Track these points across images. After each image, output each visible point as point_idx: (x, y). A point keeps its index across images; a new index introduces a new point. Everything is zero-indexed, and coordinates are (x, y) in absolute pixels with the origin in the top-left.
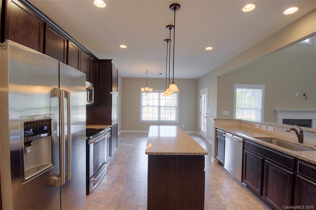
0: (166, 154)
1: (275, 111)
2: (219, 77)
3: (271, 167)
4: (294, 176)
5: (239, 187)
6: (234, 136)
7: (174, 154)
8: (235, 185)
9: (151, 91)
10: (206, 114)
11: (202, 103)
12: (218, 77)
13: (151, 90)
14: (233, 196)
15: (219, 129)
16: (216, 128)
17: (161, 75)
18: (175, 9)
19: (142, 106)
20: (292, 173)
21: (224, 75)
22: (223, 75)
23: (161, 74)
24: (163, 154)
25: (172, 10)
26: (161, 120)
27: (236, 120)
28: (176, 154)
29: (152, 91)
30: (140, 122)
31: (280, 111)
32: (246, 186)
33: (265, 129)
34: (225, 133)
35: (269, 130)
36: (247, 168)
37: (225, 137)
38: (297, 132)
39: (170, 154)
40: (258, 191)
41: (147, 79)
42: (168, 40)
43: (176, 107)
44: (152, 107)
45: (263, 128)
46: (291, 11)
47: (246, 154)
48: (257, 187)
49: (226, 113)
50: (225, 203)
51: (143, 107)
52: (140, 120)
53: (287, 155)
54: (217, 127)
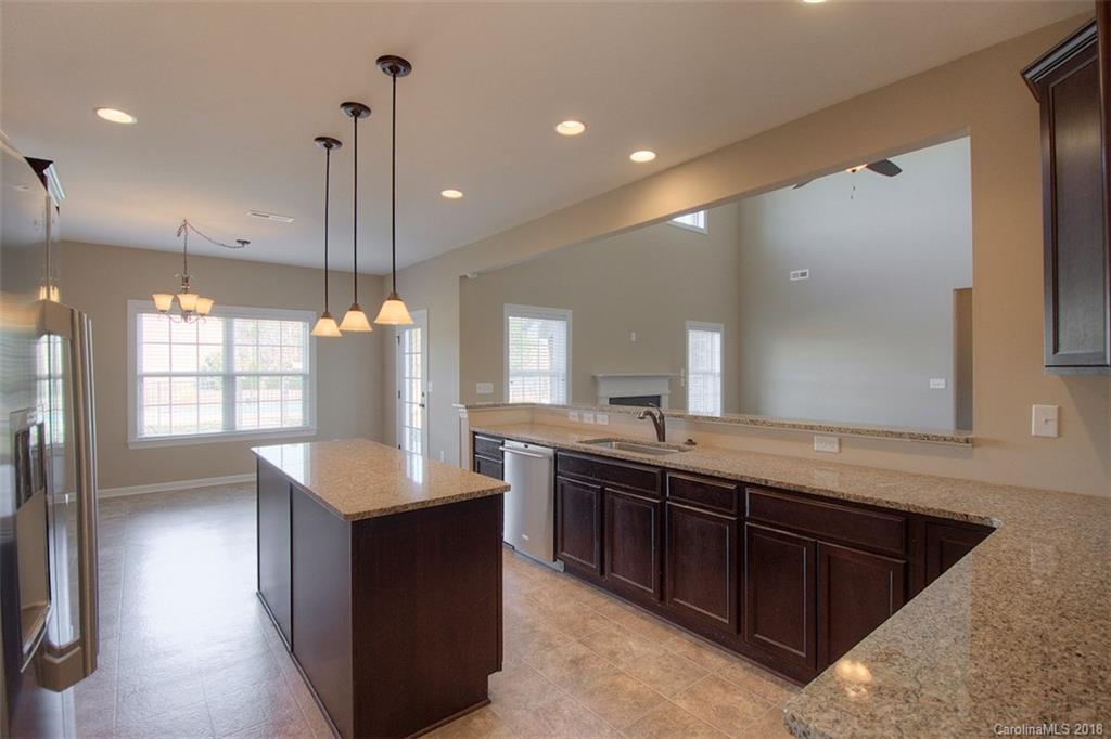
0: (410, 508)
1: (594, 377)
2: (463, 278)
3: (619, 501)
4: (662, 504)
5: (548, 576)
6: (531, 447)
7: (430, 505)
8: (539, 575)
9: (207, 310)
10: (423, 395)
11: (404, 359)
12: (461, 277)
13: (205, 305)
14: (542, 600)
15: (483, 435)
16: (475, 433)
17: (246, 245)
18: (395, 71)
19: (138, 373)
20: (657, 501)
21: (479, 274)
22: (475, 273)
23: (244, 242)
24: (401, 511)
25: (384, 70)
26: (238, 429)
27: (512, 405)
28: (437, 504)
29: (211, 311)
30: (130, 447)
31: (603, 378)
32: (562, 570)
33: (592, 421)
34: (503, 444)
35: (599, 422)
36: (566, 525)
37: (503, 452)
38: (655, 419)
39: (419, 507)
40: (594, 566)
41: (185, 258)
42: (329, 143)
43: (304, 376)
44: (167, 379)
45: (586, 421)
46: (643, 156)
47: (562, 486)
48: (591, 561)
49: (484, 388)
50: (530, 620)
51: (146, 379)
52: (130, 440)
53: (649, 465)
54: (477, 430)
